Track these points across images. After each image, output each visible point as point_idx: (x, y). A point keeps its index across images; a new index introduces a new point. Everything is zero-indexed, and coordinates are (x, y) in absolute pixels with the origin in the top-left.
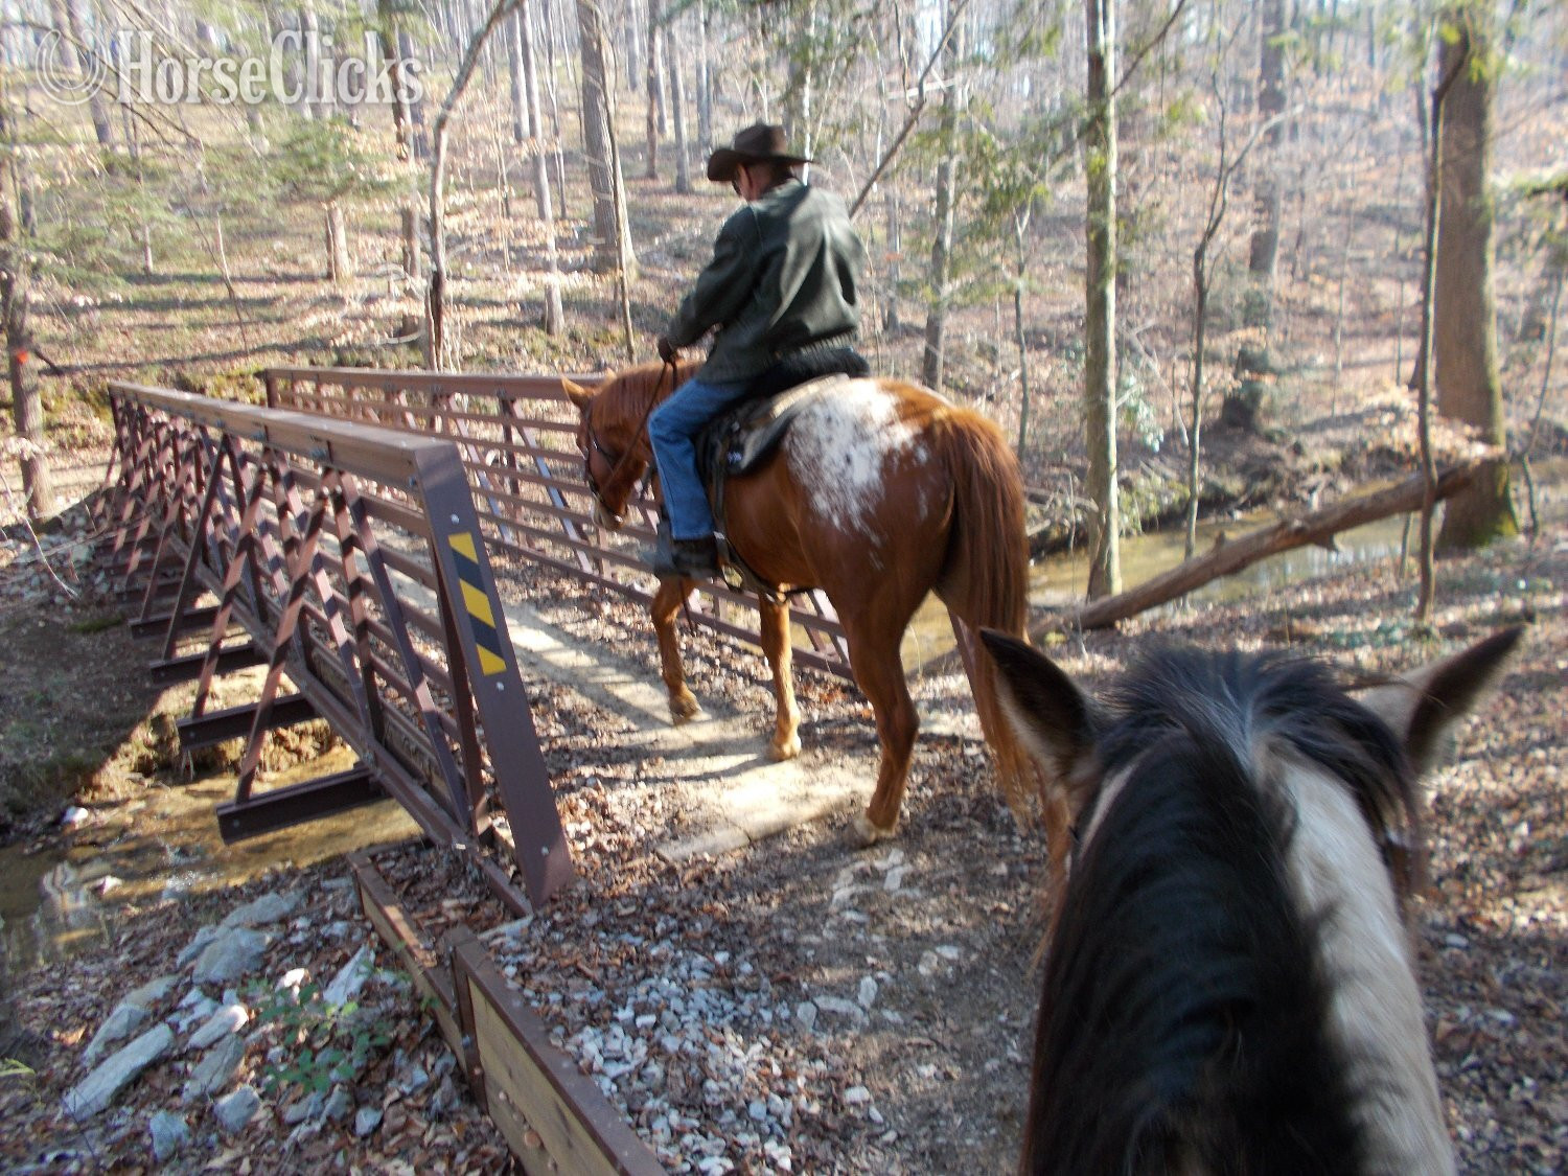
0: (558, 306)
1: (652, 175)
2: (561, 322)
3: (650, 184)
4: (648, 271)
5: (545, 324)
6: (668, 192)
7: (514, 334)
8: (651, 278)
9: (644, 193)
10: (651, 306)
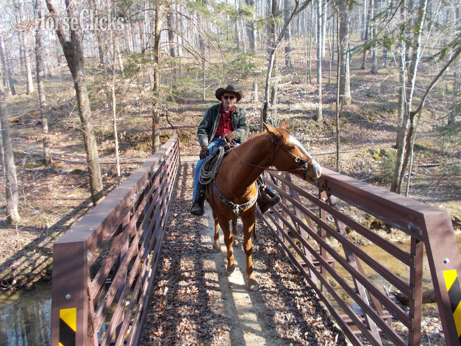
0: (321, 113)
1: (363, 68)
2: (321, 118)
3: (362, 71)
4: (355, 101)
5: (315, 118)
6: (368, 73)
7: (305, 121)
8: (355, 103)
9: (359, 74)
10: (354, 113)
